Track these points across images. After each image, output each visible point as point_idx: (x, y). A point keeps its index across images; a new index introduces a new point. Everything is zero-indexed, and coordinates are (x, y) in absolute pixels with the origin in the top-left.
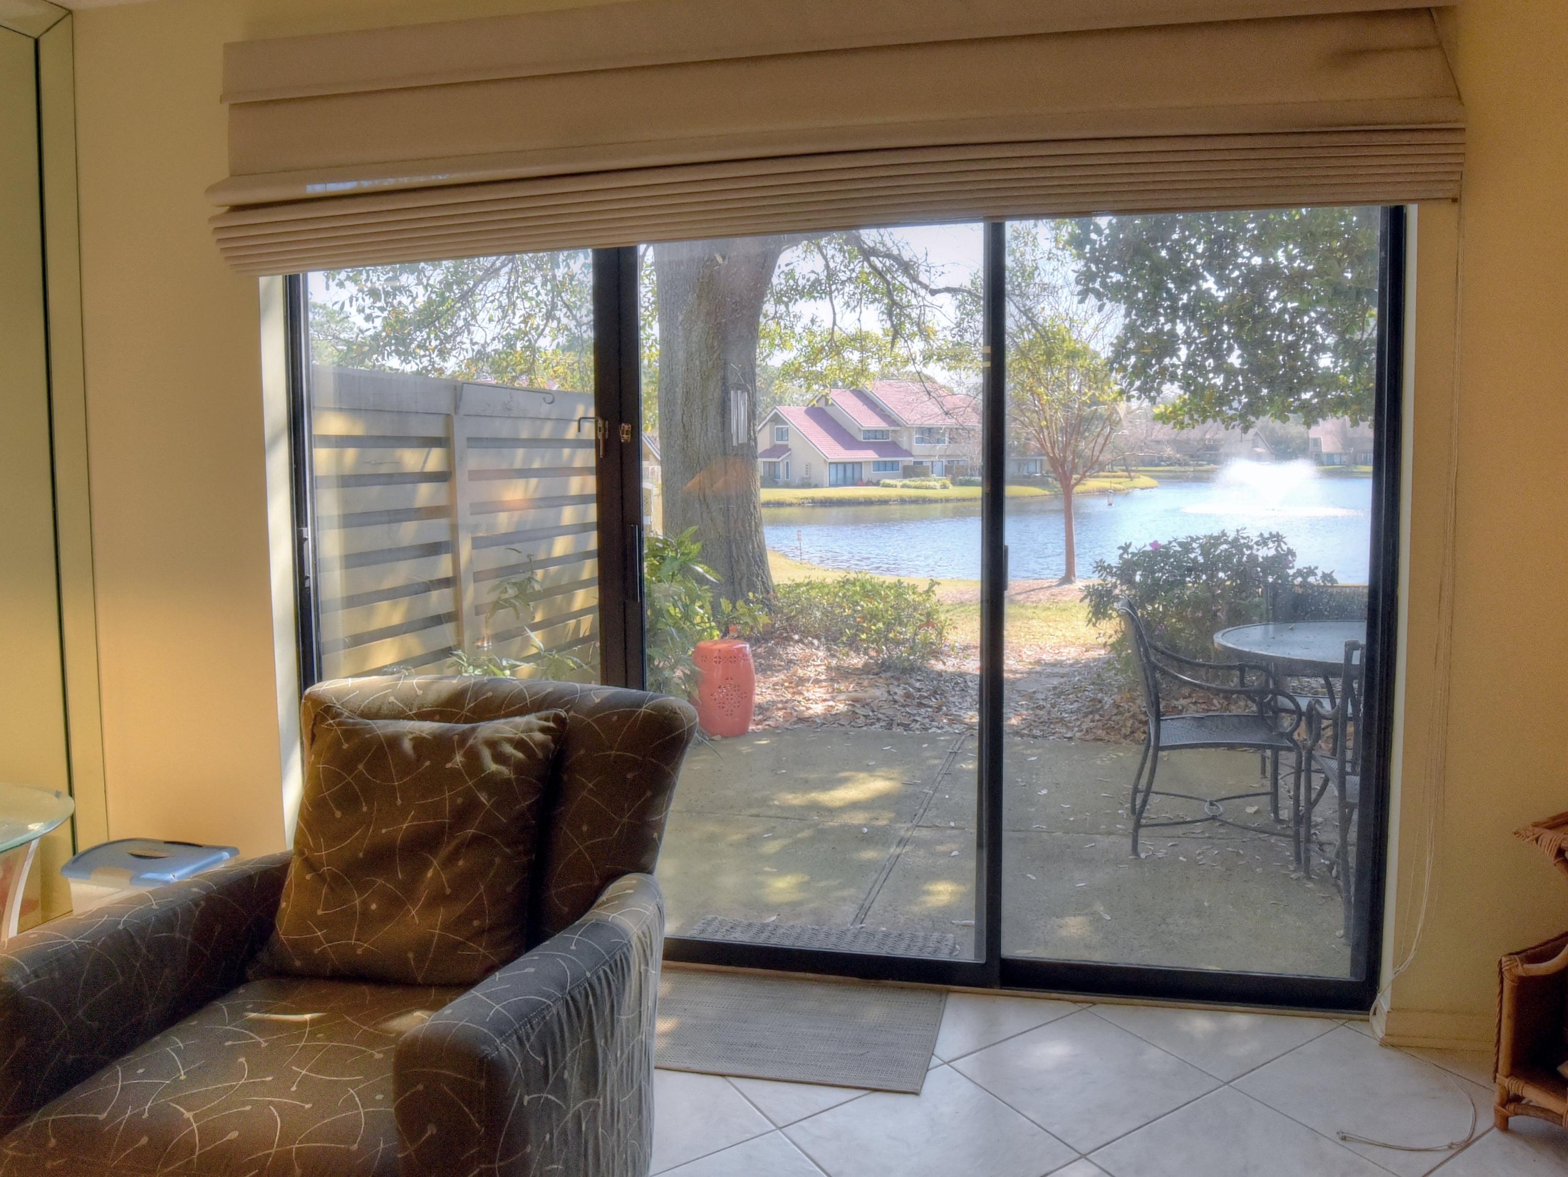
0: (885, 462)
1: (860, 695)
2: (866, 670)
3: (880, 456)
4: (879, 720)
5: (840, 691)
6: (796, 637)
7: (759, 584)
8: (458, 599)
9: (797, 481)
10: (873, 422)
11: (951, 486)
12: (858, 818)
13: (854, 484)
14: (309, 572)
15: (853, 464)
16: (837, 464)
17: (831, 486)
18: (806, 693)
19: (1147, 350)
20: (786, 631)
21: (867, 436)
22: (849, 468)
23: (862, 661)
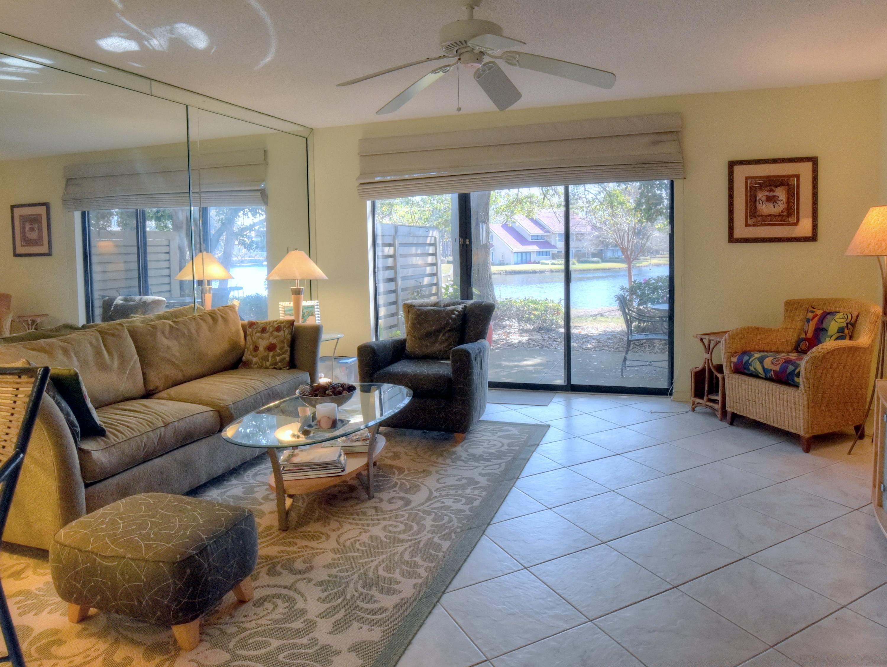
0: (543, 252)
1: (531, 337)
2: (533, 330)
3: (540, 248)
4: (538, 345)
5: (524, 336)
8: (398, 296)
9: (498, 262)
10: (537, 231)
11: (577, 264)
12: (531, 368)
13: (527, 263)
14: (377, 282)
15: (526, 252)
16: (518, 253)
17: (515, 264)
18: (511, 337)
19: (650, 202)
20: (502, 316)
21: (533, 238)
22: (524, 255)
23: (532, 327)
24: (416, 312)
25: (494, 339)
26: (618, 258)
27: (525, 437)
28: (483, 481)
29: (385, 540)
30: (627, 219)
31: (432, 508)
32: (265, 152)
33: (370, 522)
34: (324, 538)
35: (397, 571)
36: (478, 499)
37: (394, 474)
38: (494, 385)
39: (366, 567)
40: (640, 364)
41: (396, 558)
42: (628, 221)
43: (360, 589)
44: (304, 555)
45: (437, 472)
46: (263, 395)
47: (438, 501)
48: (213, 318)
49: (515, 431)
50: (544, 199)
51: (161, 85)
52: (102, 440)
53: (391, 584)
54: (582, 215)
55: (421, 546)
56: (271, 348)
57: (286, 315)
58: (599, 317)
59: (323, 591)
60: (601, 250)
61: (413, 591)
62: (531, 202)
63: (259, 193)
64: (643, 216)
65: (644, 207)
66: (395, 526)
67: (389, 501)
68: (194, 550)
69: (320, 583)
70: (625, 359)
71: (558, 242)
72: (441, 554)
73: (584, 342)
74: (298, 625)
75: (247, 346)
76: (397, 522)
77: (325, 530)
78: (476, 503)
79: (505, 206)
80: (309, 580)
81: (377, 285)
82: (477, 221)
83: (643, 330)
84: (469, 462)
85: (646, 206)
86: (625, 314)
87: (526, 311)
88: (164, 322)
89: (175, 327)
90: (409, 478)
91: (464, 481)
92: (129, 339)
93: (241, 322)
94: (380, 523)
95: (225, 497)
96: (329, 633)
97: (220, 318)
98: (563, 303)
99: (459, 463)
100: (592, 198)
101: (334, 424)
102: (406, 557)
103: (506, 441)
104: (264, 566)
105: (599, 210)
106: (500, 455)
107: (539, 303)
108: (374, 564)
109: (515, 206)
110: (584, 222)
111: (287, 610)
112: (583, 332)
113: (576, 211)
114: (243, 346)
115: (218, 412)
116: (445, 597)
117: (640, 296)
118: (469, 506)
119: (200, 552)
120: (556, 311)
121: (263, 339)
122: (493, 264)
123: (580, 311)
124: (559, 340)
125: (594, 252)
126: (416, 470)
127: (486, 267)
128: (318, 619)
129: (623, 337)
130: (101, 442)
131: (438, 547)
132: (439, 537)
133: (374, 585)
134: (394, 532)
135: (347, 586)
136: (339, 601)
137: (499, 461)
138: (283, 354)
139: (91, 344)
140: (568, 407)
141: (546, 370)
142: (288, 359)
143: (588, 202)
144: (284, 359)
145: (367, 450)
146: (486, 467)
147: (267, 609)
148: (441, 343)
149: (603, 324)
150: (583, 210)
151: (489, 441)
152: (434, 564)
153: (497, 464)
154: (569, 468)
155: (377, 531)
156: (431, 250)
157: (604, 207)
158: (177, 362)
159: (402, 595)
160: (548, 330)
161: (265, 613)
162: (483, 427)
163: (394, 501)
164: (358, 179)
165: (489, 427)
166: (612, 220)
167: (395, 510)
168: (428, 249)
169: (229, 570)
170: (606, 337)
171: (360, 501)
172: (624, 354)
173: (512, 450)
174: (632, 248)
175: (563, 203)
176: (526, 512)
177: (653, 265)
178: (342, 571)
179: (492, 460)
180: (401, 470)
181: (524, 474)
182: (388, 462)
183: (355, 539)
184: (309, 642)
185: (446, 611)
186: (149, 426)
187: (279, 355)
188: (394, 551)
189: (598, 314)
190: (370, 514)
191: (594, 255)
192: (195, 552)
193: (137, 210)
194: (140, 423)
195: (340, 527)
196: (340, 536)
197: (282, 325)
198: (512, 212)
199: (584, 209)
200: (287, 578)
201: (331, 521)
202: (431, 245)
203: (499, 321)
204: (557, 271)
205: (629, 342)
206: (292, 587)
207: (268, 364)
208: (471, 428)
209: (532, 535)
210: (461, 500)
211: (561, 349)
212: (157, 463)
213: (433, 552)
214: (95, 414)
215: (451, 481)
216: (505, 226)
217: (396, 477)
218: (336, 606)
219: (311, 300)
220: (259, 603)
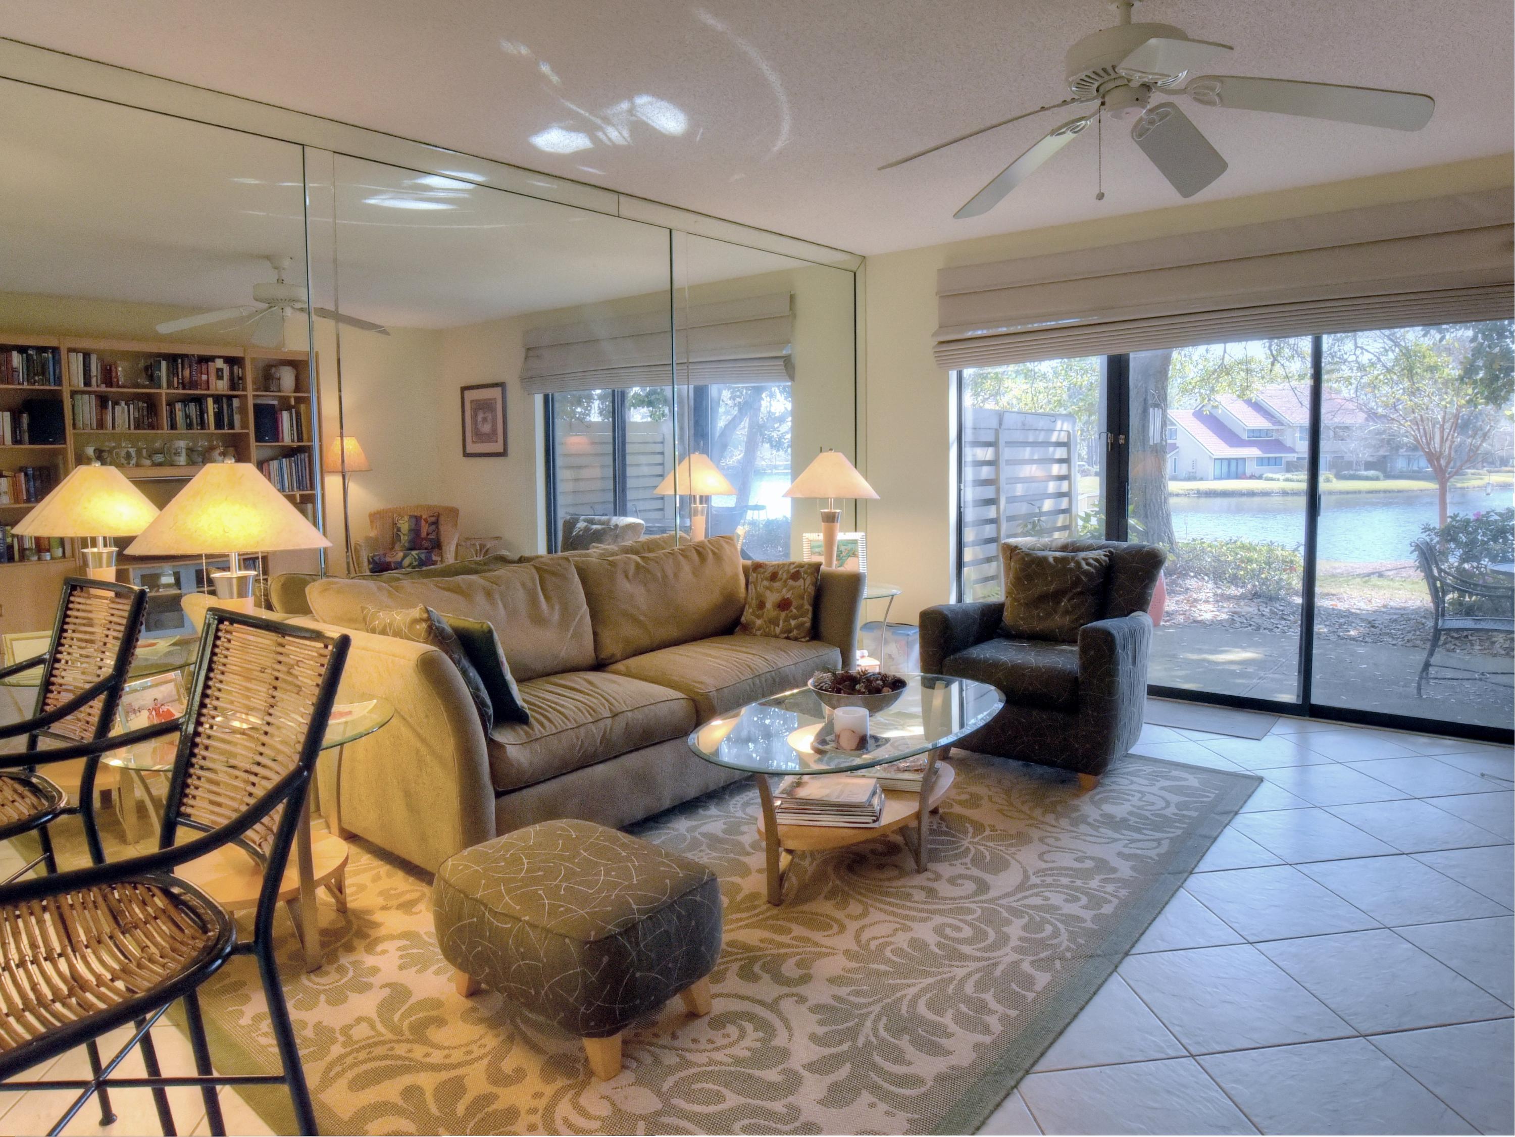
0: (1269, 458)
1: (1238, 610)
2: (1242, 597)
3: (1264, 452)
4: (1250, 625)
5: (1223, 607)
6: (1192, 574)
7: (1166, 539)
8: (998, 530)
9: (1184, 475)
10: (1258, 422)
11: (1334, 480)
12: (1234, 667)
13: (1238, 477)
14: (962, 505)
15: (1237, 459)
16: (1221, 459)
17: (1215, 479)
18: (1199, 607)
19: (1496, 366)
20: (1185, 569)
21: (1252, 434)
22: (1233, 464)
23: (1240, 591)
24: (1023, 558)
25: (1166, 609)
26: (1418, 472)
27: (1213, 796)
28: (1125, 870)
29: (936, 950)
30: (1442, 399)
31: (1025, 906)
32: (792, 298)
33: (915, 914)
34: (836, 928)
35: (950, 1013)
36: (1110, 902)
37: (966, 833)
38: (1158, 692)
39: (898, 995)
40: (1459, 675)
41: (950, 990)
42: (1443, 403)
43: (883, 1033)
44: (798, 954)
45: (1041, 840)
46: (763, 680)
47: (1037, 895)
48: (699, 553)
49: (1193, 781)
50: (1273, 364)
51: (634, 201)
52: (522, 729)
53: (933, 1034)
54: (1347, 392)
55: (998, 972)
56: (784, 605)
57: (812, 553)
58: (1374, 580)
59: (821, 1023)
60: (1385, 457)
61: (974, 1056)
62: (1248, 371)
63: (781, 362)
64: (1477, 394)
65: (1481, 375)
66: (958, 929)
67: (952, 881)
68: (616, 926)
69: (817, 1009)
70: (1427, 665)
71: (1298, 441)
72: (1031, 996)
73: (1341, 625)
74: (772, 1075)
75: (749, 600)
76: (961, 920)
77: (839, 915)
78: (1107, 909)
79: (1199, 379)
80: (802, 999)
81: (962, 510)
82: (1145, 403)
83: (1469, 611)
84: (1101, 830)
85: (1485, 374)
86: (1431, 579)
87: (1230, 563)
88: (629, 558)
89: (643, 567)
90: (991, 844)
91: (1089, 864)
92: (577, 579)
93: (742, 561)
94: (931, 919)
95: (696, 834)
96: (820, 1102)
97: (711, 555)
98: (1302, 550)
99: (1083, 828)
100: (1370, 360)
101: (862, 743)
102: (969, 989)
103: (1174, 799)
104: (736, 960)
105: (1384, 383)
106: (1160, 823)
107: (1255, 549)
108: (912, 991)
109: (1217, 379)
110: (1351, 406)
111: (759, 1045)
112: (1342, 606)
113: (1335, 385)
114: (743, 601)
115: (693, 700)
116: (1031, 1081)
117: (1466, 544)
118: (1093, 913)
119: (626, 931)
120: (1289, 565)
121: (771, 590)
122: (1174, 478)
123: (1336, 565)
124: (1292, 618)
125: (1370, 459)
126: (1004, 831)
127: (1157, 482)
128: (805, 1073)
129: (1424, 621)
130: (522, 733)
131: (1028, 982)
132: (1032, 963)
133: (904, 1030)
134: (954, 940)
135: (860, 1025)
136: (845, 1047)
137: (1158, 835)
138: (802, 616)
139: (523, 585)
140: (1303, 747)
141: (1262, 674)
142: (808, 625)
143: (1361, 368)
144: (803, 624)
145: (918, 789)
146: (1133, 841)
147: (728, 1036)
148: (1067, 612)
149: (1382, 592)
150: (1351, 384)
151: (1142, 793)
152: (1018, 1012)
153: (1154, 840)
154: (1298, 867)
155: (925, 932)
156: (1060, 453)
157: (1395, 377)
158: (642, 618)
159: (953, 1060)
160: (1271, 599)
161: (726, 1041)
162: (1132, 767)
163: (959, 881)
164: (935, 334)
165: (1143, 768)
166: (1411, 401)
167: (961, 898)
168: (1054, 452)
169: (670, 965)
170: (1388, 617)
171: (903, 873)
172: (1425, 654)
173: (1184, 816)
174: (1450, 454)
175: (1310, 372)
176: (1203, 943)
177: (1493, 485)
178: (858, 993)
179: (1145, 832)
180: (979, 827)
181: (1202, 866)
182: (957, 809)
183: (887, 939)
184: (785, 1110)
185: (1030, 1110)
186: (590, 715)
187: (795, 617)
188: (951, 975)
189: (1373, 573)
190: (916, 898)
191: (1369, 466)
192: (618, 930)
193: (614, 391)
194: (579, 710)
195: (864, 915)
196: (863, 928)
197: (802, 570)
198: (1212, 390)
199: (1353, 381)
200: (766, 989)
201: (852, 901)
202: (1059, 444)
203: (1178, 578)
204: (1295, 493)
205: (1437, 632)
206: (773, 1007)
207: (778, 630)
208: (1109, 767)
209: (1209, 989)
210: (1078, 899)
211: (1295, 634)
212: (600, 770)
213: (1017, 989)
214: (515, 689)
215: (1066, 860)
216: (1199, 415)
217: (968, 840)
218: (838, 1055)
219: (856, 530)
220: (718, 1023)
